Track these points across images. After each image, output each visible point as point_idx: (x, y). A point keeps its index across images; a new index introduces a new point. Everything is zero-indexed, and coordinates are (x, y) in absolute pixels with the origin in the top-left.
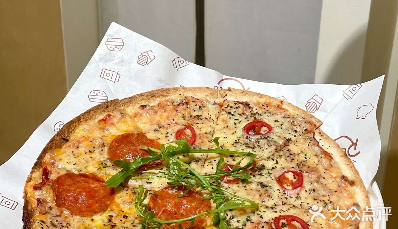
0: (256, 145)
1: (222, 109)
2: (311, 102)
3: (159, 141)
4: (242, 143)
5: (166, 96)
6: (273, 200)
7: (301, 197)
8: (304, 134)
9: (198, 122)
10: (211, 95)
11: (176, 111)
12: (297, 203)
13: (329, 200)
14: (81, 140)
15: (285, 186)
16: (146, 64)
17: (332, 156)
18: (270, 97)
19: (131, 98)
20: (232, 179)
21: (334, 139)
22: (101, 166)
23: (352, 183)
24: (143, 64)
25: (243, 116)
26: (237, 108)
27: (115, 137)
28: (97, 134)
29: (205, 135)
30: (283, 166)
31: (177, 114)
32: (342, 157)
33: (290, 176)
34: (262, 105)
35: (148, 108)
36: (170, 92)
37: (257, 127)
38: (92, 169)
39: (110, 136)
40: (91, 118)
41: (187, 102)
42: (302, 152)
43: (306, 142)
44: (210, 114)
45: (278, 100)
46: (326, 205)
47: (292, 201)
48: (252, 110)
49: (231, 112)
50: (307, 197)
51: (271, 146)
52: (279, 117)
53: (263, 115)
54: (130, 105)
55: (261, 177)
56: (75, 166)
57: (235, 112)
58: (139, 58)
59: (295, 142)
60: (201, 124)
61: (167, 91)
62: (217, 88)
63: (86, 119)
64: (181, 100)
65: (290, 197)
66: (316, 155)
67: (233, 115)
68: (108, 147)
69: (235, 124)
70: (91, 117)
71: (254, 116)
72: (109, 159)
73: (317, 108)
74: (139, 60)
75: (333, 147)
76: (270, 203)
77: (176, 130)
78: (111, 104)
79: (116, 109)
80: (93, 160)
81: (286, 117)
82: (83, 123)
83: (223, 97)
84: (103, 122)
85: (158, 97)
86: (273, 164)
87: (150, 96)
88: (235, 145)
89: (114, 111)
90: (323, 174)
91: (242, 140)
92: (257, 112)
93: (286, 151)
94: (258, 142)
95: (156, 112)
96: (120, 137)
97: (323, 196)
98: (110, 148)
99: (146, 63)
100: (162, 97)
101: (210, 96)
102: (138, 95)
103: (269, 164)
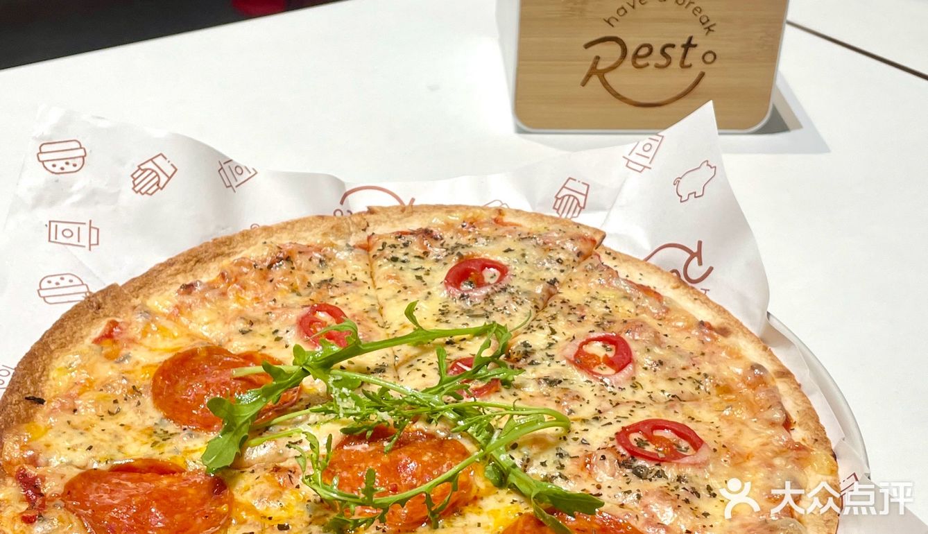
0: (490, 308)
1: (371, 256)
2: (563, 197)
3: (264, 352)
4: (457, 312)
5: (229, 255)
6: (588, 403)
7: (640, 382)
8: (579, 263)
9: (331, 293)
10: (334, 231)
11: (271, 281)
12: (641, 395)
13: (699, 374)
14: (73, 392)
15: (596, 369)
16: (156, 190)
17: (657, 291)
18: (468, 208)
19: (147, 275)
20: (481, 385)
21: (642, 258)
22: (156, 438)
23: (724, 332)
24: (150, 192)
25: (427, 259)
26: (406, 245)
27: (155, 370)
28: (107, 371)
29: (366, 315)
30: (570, 333)
31: (277, 287)
32: (678, 287)
33: (597, 349)
34: (460, 227)
35: (199, 288)
36: (234, 244)
37: (472, 273)
38: (136, 450)
39: (139, 368)
40: (73, 339)
41: (288, 257)
42: (595, 298)
43: (590, 276)
44: (351, 272)
45: (490, 208)
46: (698, 384)
47: (628, 394)
48: (442, 241)
49: (398, 256)
50: (653, 379)
51: (522, 302)
52: (508, 242)
53: (474, 245)
54: (151, 291)
55: (537, 367)
56: (90, 453)
57: (406, 254)
58: (135, 179)
59: (568, 282)
60: (341, 295)
61: (228, 243)
62: (342, 214)
63: (61, 344)
64: (271, 254)
65: (619, 388)
66: (625, 297)
67: (404, 262)
68: (150, 393)
69: (419, 278)
70: (70, 336)
71: (456, 252)
72: (167, 418)
73: (582, 205)
74: (136, 182)
75: (649, 273)
76: (587, 411)
77: (294, 321)
78: (104, 298)
79: (122, 306)
80: (129, 429)
81: (526, 238)
82: (59, 353)
83: (364, 230)
84: (108, 341)
85: (211, 259)
86: (545, 336)
87: (192, 263)
88: (444, 319)
89: (118, 312)
90: (659, 329)
91: (454, 305)
92: (456, 244)
93: (559, 305)
94: (489, 301)
95: (224, 294)
96: (168, 363)
97: (684, 369)
98: (157, 395)
99: (156, 187)
100: (220, 257)
101: (333, 233)
102: (161, 265)
103: (538, 340)
